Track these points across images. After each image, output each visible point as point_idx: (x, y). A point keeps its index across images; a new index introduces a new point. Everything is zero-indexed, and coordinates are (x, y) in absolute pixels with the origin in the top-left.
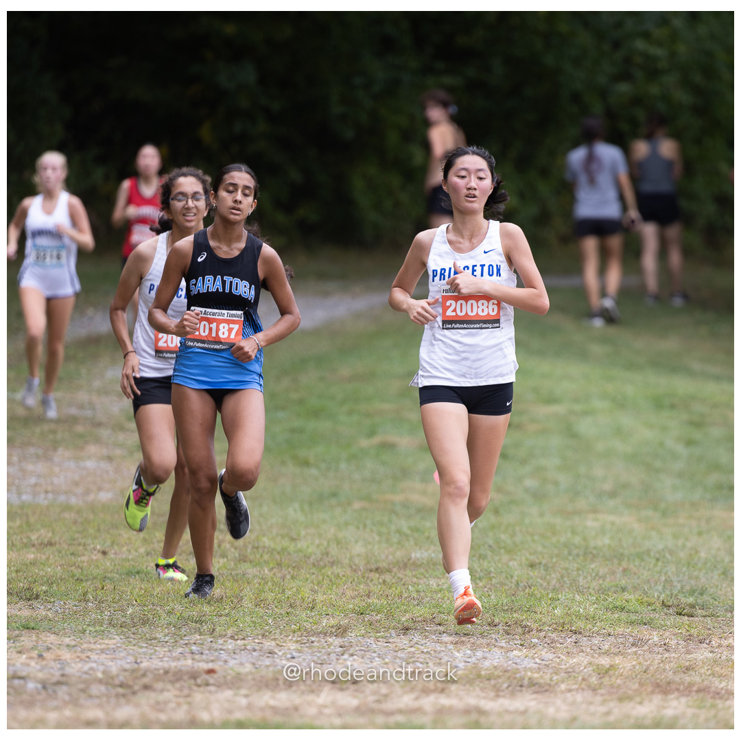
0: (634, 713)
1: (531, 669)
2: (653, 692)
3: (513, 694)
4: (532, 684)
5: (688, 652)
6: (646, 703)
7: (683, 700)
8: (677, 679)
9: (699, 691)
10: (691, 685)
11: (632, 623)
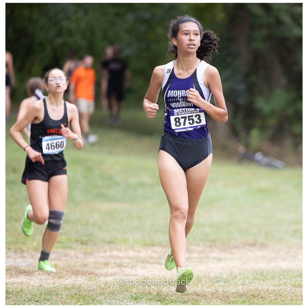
0: (64, 283)
1: (24, 267)
2: (72, 274)
3: (17, 276)
4: (25, 272)
5: (85, 259)
6: (69, 279)
7: (83, 278)
8: (81, 269)
9: (90, 274)
10: (87, 272)
11: (64, 248)
